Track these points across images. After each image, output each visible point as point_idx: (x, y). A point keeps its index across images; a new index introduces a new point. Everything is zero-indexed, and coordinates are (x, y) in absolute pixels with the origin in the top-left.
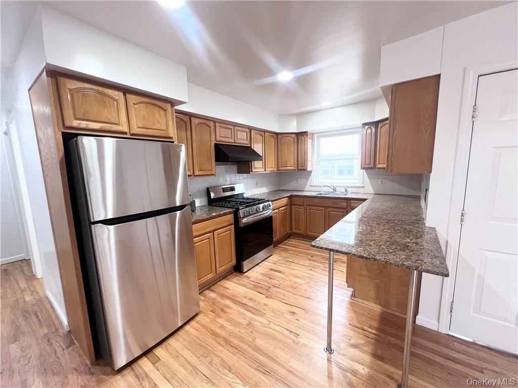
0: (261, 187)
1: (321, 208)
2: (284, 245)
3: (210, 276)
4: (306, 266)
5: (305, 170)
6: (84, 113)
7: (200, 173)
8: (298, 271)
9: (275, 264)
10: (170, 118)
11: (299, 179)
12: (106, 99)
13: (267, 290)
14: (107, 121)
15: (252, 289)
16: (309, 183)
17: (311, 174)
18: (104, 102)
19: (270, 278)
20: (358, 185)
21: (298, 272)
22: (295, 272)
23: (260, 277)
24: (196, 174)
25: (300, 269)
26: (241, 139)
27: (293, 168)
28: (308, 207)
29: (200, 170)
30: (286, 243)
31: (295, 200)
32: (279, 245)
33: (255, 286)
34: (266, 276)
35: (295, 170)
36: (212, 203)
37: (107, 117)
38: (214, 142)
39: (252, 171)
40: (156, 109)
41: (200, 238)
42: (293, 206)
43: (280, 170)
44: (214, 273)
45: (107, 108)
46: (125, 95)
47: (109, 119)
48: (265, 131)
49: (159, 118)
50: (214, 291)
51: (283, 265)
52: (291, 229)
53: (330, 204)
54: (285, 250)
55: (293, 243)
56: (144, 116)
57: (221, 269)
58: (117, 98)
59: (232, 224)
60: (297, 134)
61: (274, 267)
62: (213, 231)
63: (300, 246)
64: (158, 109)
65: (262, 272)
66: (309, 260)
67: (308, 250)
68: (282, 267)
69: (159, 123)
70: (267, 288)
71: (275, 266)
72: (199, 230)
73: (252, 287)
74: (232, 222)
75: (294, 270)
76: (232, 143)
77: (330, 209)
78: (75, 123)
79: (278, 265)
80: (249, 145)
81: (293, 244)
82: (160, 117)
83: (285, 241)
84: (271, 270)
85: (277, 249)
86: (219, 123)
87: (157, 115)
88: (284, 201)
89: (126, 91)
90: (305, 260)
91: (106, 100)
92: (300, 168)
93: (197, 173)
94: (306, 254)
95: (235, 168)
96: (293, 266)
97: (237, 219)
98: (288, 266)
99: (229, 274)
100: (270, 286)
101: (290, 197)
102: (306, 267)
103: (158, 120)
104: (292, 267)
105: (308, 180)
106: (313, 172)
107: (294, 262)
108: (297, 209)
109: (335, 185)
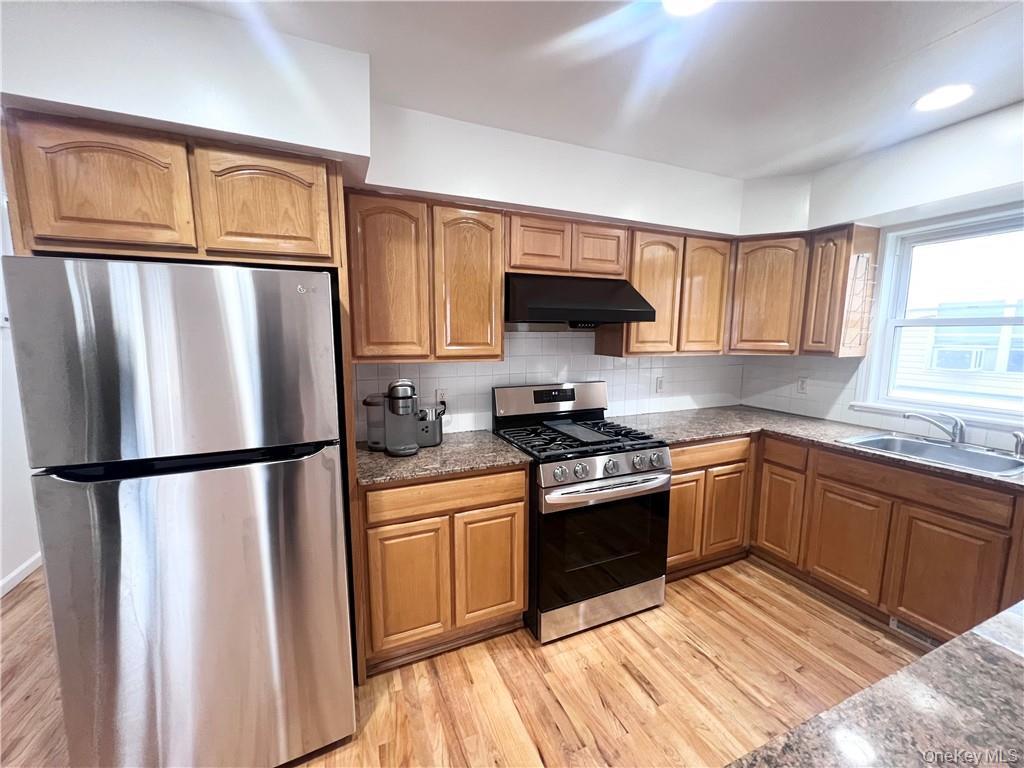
1: (874, 498)
2: (716, 580)
3: (435, 629)
4: (757, 704)
5: (829, 353)
6: (81, 205)
7: (455, 350)
8: (718, 715)
9: (649, 645)
11: (808, 381)
12: (139, 167)
13: (568, 751)
14: (140, 220)
15: (526, 719)
16: (845, 398)
17: (857, 368)
18: (136, 174)
19: (605, 703)
21: (712, 722)
22: (702, 714)
23: (579, 681)
24: (439, 353)
25: (727, 708)
26: (595, 258)
27: (785, 345)
28: (819, 481)
29: (454, 342)
30: (727, 574)
31: (775, 450)
32: (701, 577)
33: (543, 710)
34: (597, 686)
35: (792, 352)
37: (139, 210)
38: (501, 270)
39: (627, 351)
40: (281, 185)
41: (400, 529)
42: (766, 466)
43: (734, 350)
44: (444, 624)
45: (142, 188)
46: (189, 151)
47: (145, 214)
48: (686, 235)
49: (288, 206)
50: (436, 673)
51: (674, 663)
52: (754, 534)
53: (917, 488)
54: (712, 603)
55: (753, 582)
56: (244, 204)
57: (468, 618)
58: (168, 161)
59: (519, 500)
60: (810, 237)
61: (641, 657)
62: (451, 513)
64: (286, 183)
65: (594, 660)
66: (784, 679)
67: (798, 632)
68: (669, 669)
69: (291, 220)
70: (574, 743)
71: (646, 654)
72: (399, 506)
73: (533, 709)
74: (523, 492)
75: (704, 702)
76: (567, 271)
77: (915, 511)
78: (65, 229)
79: (656, 656)
80: (623, 278)
81: (748, 587)
82: (293, 204)
83: (727, 568)
84: (624, 666)
85: (686, 588)
86: (522, 216)
87: (284, 202)
88: (735, 447)
89: (193, 140)
90: (768, 674)
91: (139, 170)
92: (809, 345)
93: (445, 349)
94: (782, 648)
95: (588, 338)
96: (710, 685)
98: (688, 676)
99: (504, 629)
100: (589, 739)
101: (760, 437)
102: (755, 712)
103: (286, 212)
104: (704, 690)
105: (843, 388)
106: (864, 362)
107: (719, 664)
108: (780, 478)
109: (966, 416)
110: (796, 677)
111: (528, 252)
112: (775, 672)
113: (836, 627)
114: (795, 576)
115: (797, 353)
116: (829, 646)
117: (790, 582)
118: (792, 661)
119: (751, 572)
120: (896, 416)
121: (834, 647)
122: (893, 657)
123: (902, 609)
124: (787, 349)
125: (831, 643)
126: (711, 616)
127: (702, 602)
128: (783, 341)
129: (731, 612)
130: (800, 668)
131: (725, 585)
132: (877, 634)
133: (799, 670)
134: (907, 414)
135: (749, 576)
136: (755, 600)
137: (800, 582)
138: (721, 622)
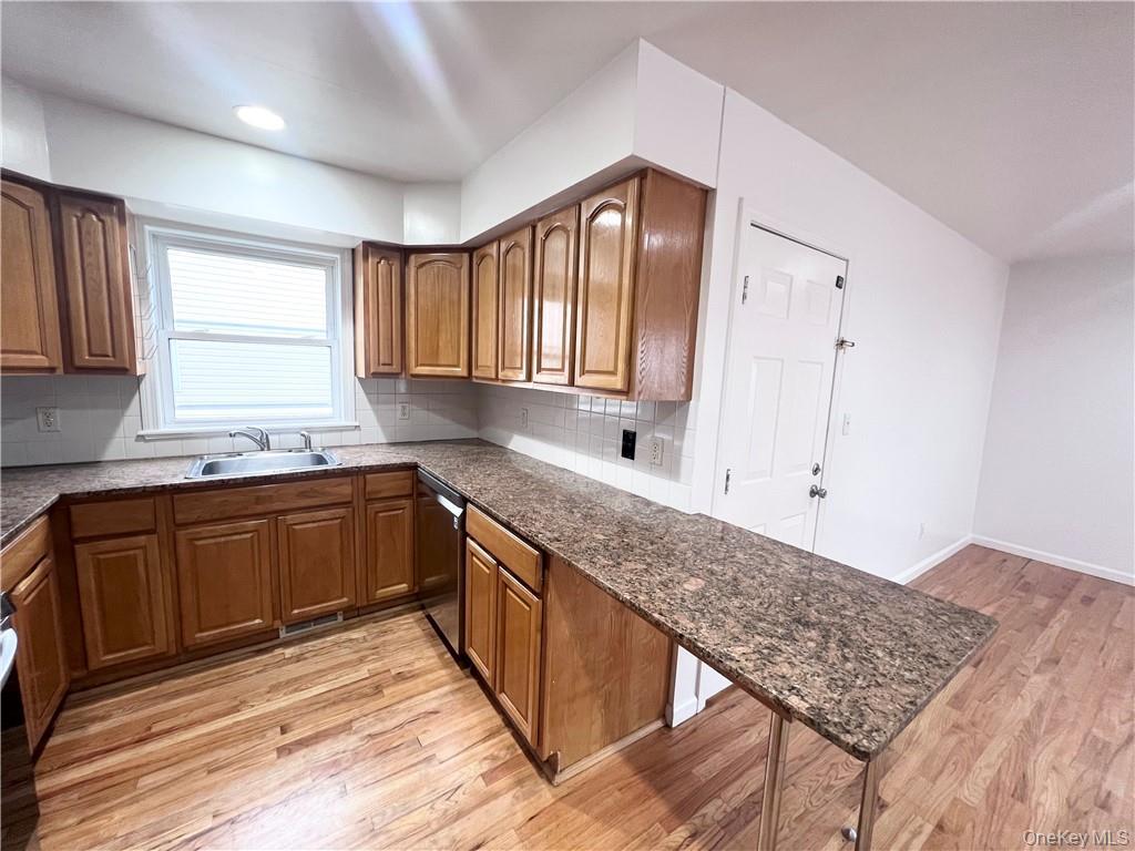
5: (121, 370)
11: (57, 412)
16: (129, 423)
20: (343, 423)
27: (40, 360)
28: (183, 532)
31: (84, 520)
35: (52, 370)
42: (78, 548)
60: (52, 196)
63: (175, 713)
67: (235, 710)
81: (123, 727)
83: (55, 741)
88: (33, 539)
101: (59, 511)
105: (123, 415)
106: (147, 379)
107: (227, 817)
108: (114, 555)
109: (267, 426)
110: (290, 737)
112: (275, 755)
113: (251, 675)
114: (155, 670)
115: (60, 371)
116: (269, 692)
117: (159, 681)
118: (270, 734)
119: (101, 713)
120: (220, 436)
121: (274, 689)
122: (307, 655)
123: (296, 611)
124: (47, 364)
125: (268, 689)
126: (134, 800)
127: (92, 805)
128: (35, 353)
129: (153, 767)
130: (282, 730)
131: (90, 758)
132: (278, 651)
133: (284, 731)
134: (233, 432)
135: (103, 718)
136: (153, 730)
137: (172, 670)
138: (157, 789)
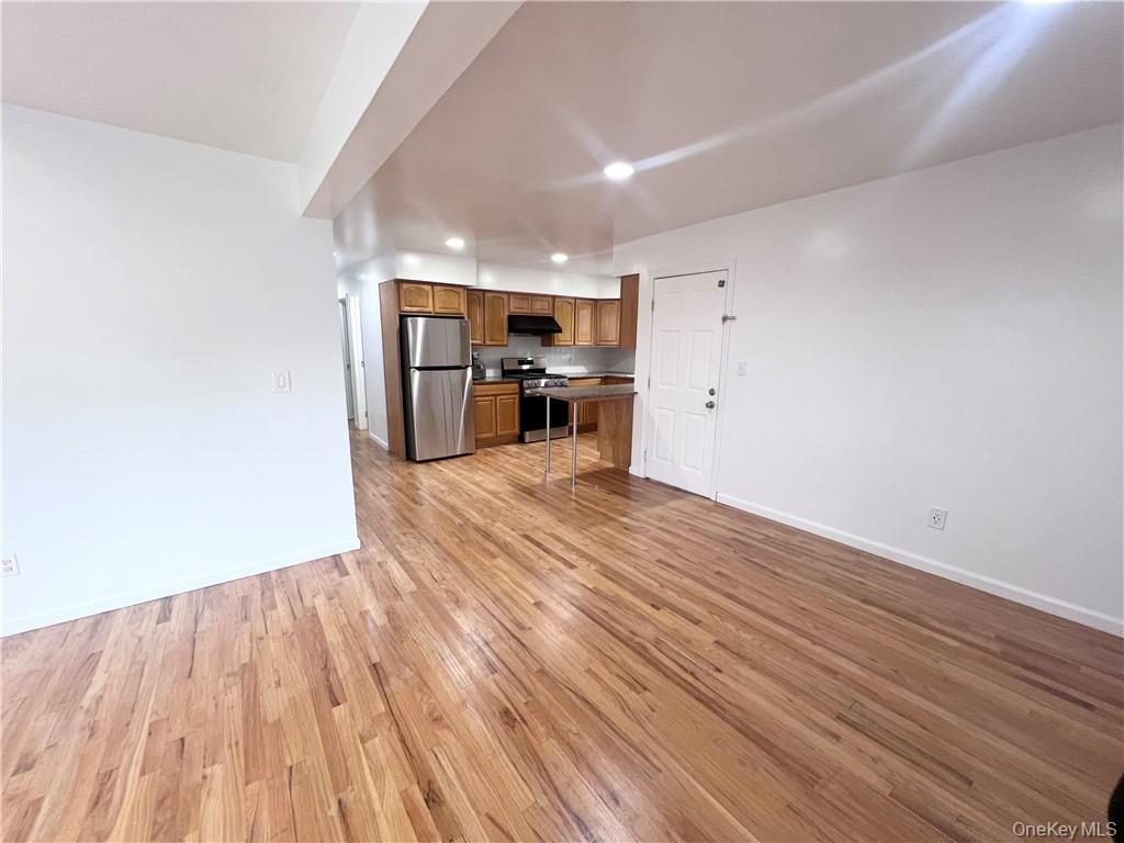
0: (576, 364)
3: (491, 435)
6: (412, 302)
7: (492, 343)
10: (462, 299)
12: (422, 292)
14: (421, 306)
18: (421, 294)
24: (486, 344)
29: (491, 340)
36: (506, 373)
37: (421, 303)
38: (507, 314)
39: (554, 345)
40: (452, 294)
41: (483, 399)
43: (599, 345)
44: (493, 433)
45: (422, 297)
46: (432, 287)
48: (575, 299)
49: (454, 300)
56: (444, 300)
57: (501, 434)
58: (428, 290)
59: (516, 394)
62: (496, 395)
64: (454, 293)
69: (454, 304)
72: (481, 391)
74: (518, 391)
76: (529, 314)
78: (406, 308)
80: (551, 316)
86: (514, 294)
87: (453, 298)
89: (434, 284)
93: (488, 342)
95: (538, 339)
97: (522, 389)
99: (512, 442)
103: (453, 302)
111: (515, 308)
